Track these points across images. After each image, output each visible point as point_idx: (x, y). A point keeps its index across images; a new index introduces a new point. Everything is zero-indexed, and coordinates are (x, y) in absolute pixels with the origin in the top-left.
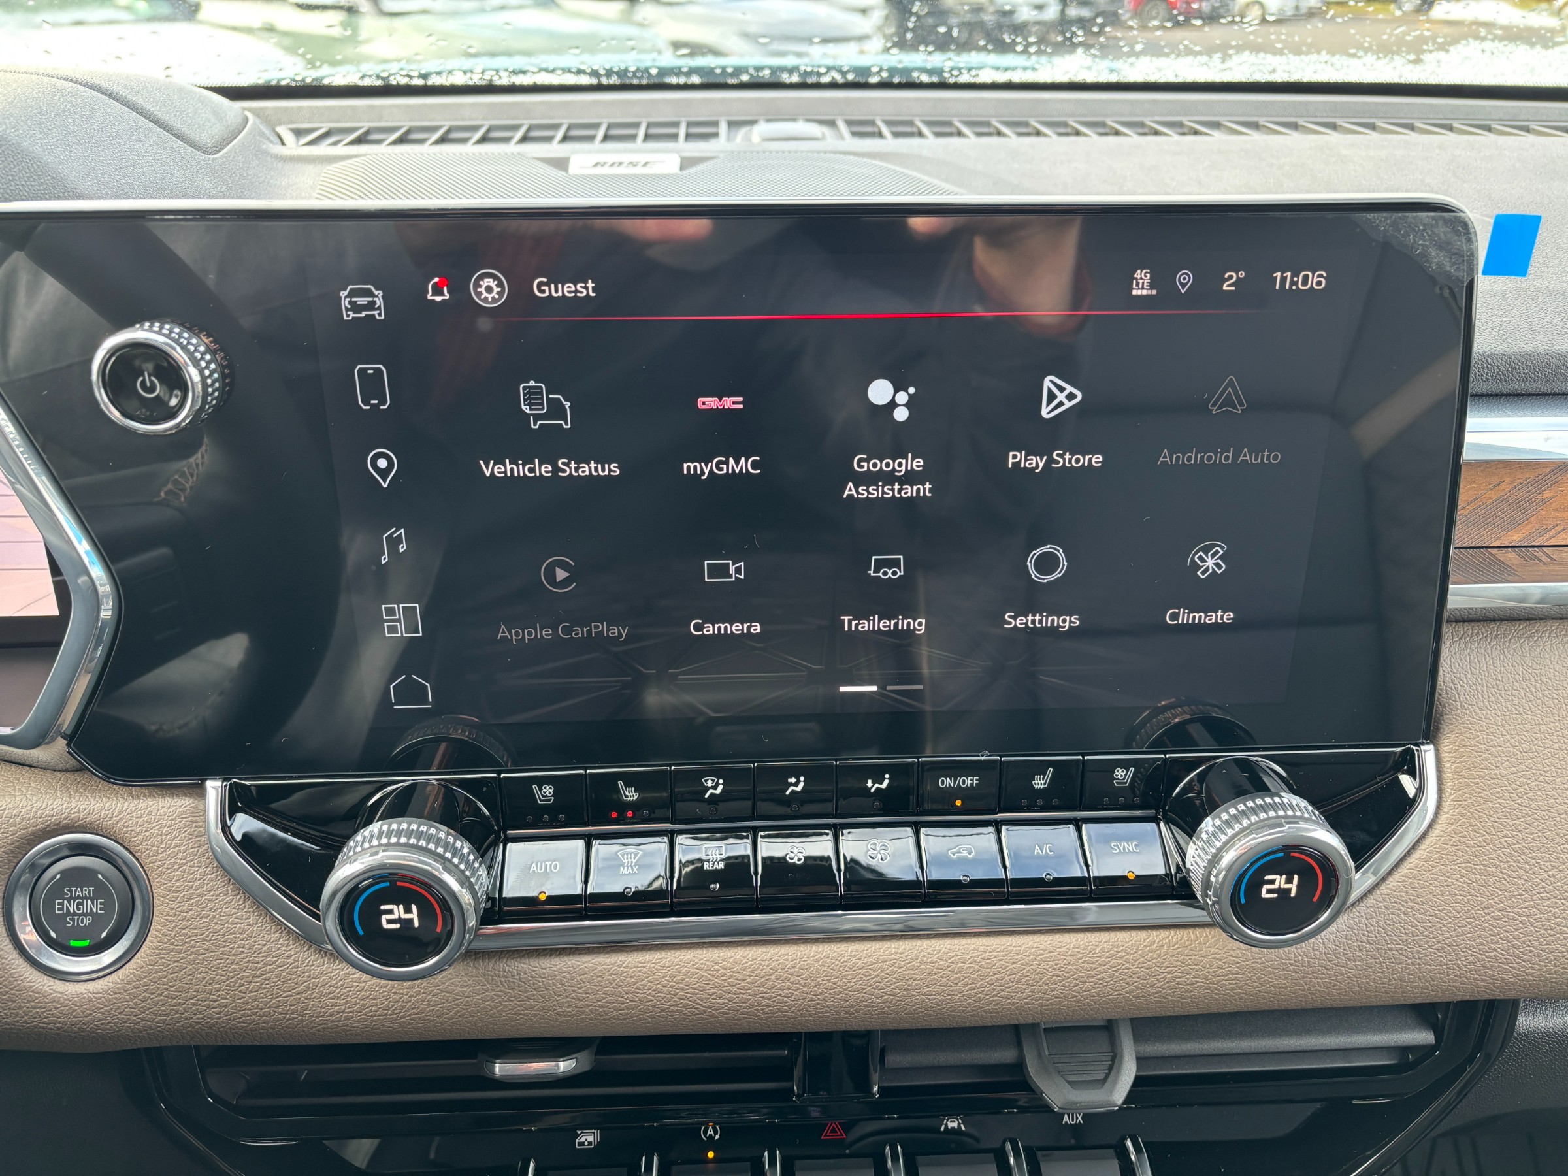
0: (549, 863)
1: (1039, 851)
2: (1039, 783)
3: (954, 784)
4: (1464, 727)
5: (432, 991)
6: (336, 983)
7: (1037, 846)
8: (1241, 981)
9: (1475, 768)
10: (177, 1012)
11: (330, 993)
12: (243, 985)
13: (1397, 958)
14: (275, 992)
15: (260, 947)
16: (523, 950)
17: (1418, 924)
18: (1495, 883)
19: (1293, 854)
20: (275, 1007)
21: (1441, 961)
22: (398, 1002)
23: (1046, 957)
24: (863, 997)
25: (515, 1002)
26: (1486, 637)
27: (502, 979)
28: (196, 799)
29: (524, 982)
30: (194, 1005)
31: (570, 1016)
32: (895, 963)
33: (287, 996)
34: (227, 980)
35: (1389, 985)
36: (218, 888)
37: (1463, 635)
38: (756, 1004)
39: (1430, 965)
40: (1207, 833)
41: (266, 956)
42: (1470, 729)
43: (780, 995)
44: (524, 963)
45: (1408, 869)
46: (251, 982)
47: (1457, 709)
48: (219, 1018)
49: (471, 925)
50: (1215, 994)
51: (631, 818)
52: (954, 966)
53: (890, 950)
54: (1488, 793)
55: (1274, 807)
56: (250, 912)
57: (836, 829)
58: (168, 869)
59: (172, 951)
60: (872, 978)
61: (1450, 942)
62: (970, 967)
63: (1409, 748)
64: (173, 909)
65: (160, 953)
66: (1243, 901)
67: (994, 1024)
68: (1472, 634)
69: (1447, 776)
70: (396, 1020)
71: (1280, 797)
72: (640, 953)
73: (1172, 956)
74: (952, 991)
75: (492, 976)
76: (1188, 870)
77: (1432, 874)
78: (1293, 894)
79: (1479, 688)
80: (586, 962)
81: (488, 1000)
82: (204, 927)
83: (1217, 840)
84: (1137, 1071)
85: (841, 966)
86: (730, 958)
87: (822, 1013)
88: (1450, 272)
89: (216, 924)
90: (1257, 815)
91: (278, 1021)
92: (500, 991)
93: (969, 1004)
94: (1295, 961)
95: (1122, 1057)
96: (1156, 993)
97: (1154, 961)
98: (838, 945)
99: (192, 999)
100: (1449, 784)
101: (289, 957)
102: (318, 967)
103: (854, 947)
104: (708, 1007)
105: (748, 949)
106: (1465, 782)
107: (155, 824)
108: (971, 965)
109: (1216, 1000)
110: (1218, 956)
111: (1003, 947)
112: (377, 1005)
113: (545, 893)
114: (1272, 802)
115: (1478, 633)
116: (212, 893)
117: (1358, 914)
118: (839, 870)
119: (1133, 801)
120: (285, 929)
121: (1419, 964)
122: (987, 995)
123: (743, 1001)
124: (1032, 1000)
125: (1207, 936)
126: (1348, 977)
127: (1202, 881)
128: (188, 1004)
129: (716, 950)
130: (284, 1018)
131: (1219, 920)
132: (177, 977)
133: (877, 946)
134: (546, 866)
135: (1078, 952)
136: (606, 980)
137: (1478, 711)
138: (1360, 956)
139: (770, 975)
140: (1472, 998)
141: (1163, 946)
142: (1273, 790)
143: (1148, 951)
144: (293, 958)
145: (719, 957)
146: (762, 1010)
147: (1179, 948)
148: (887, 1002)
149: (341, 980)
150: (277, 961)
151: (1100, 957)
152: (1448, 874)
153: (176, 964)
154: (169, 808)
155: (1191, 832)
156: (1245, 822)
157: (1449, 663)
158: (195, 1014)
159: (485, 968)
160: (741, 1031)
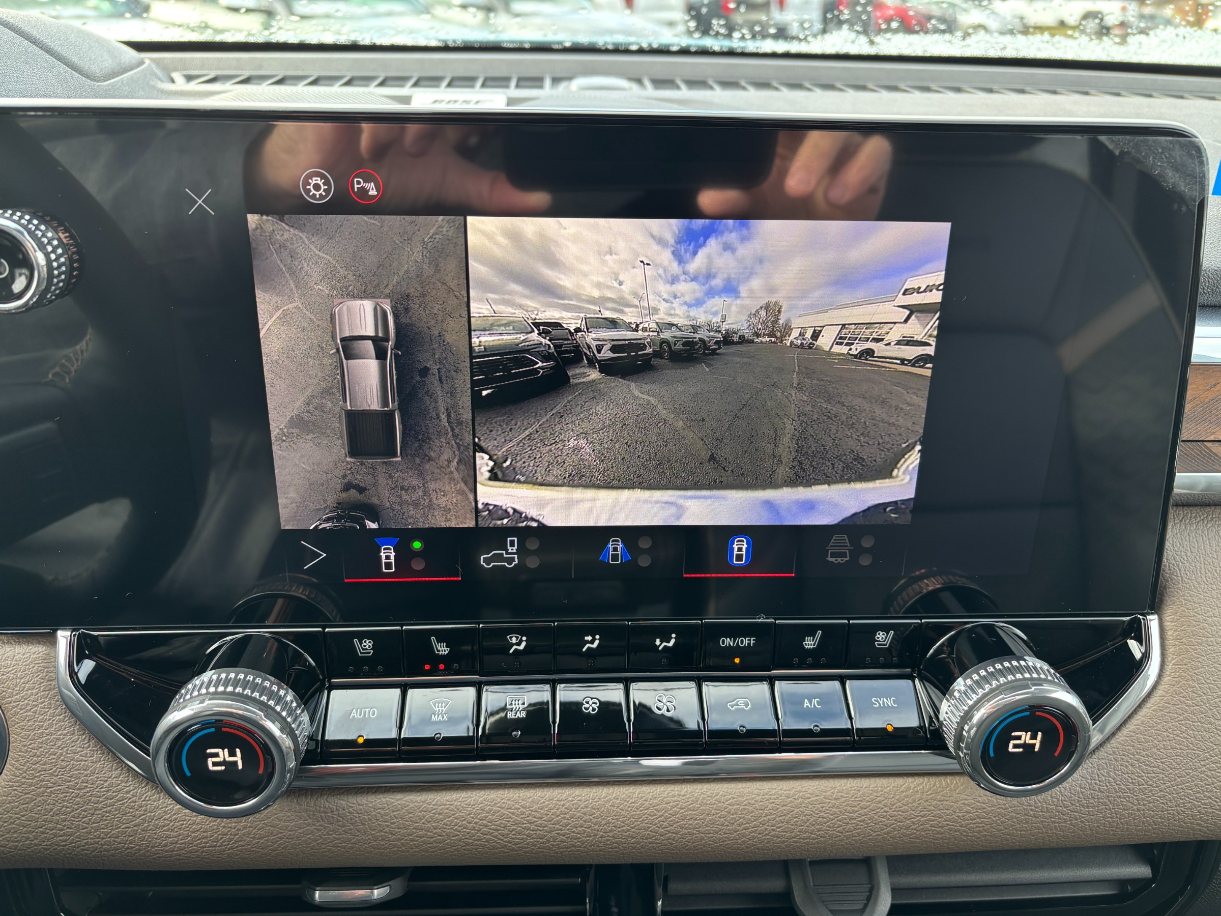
0: (367, 710)
1: (808, 704)
2: (810, 643)
3: (734, 644)
4: (1185, 599)
5: (258, 825)
6: (170, 817)
7: (806, 700)
8: (987, 825)
9: (1194, 635)
10: (28, 838)
11: (164, 826)
12: (86, 816)
13: (1124, 805)
14: (115, 824)
15: (102, 782)
16: (343, 788)
17: (1144, 774)
18: (1210, 738)
19: (1037, 713)
20: (115, 838)
21: (1163, 807)
22: (226, 834)
23: (813, 800)
24: (648, 834)
25: (334, 835)
26: (1203, 520)
27: (323, 815)
28: (48, 647)
29: (342, 818)
30: (43, 833)
31: (383, 849)
32: (678, 804)
33: (126, 828)
34: (72, 811)
35: (1117, 828)
36: (65, 728)
37: (1183, 518)
38: (552, 840)
39: (1153, 811)
40: (959, 691)
41: (107, 791)
42: (1190, 601)
43: (574, 832)
44: (343, 800)
45: (1135, 725)
46: (93, 814)
47: (1179, 583)
48: (65, 846)
49: (291, 766)
50: (964, 836)
51: (442, 670)
52: (730, 807)
53: (673, 793)
54: (1205, 658)
55: (1020, 669)
56: (93, 750)
57: (627, 683)
58: (21, 709)
59: (24, 784)
60: (657, 818)
61: (1170, 791)
62: (745, 809)
63: (1136, 617)
64: (25, 746)
65: (13, 786)
66: (992, 754)
67: (765, 859)
68: (1191, 517)
69: (1169, 642)
70: (224, 851)
71: (1025, 660)
72: (449, 792)
73: (925, 801)
74: (729, 830)
75: (314, 811)
76: (941, 724)
77: (1157, 730)
78: (1037, 749)
79: (1198, 565)
80: (399, 799)
81: (309, 834)
82: (52, 763)
83: (969, 698)
84: (892, 900)
85: (629, 807)
86: (529, 798)
87: (611, 848)
88: (1184, 191)
89: (63, 761)
90: (1005, 677)
91: (118, 849)
92: (320, 826)
93: (744, 842)
94: (1035, 807)
95: (879, 889)
96: (911, 834)
97: (910, 805)
98: (627, 788)
99: (41, 827)
100: (1171, 650)
101: (128, 792)
102: (155, 801)
103: (642, 790)
104: (509, 842)
105: (546, 790)
106: (1185, 648)
107: (11, 669)
108: (746, 807)
109: (964, 840)
110: (966, 802)
111: (774, 791)
112: (207, 838)
113: (362, 736)
114: (1018, 665)
115: (1196, 516)
116: (61, 732)
117: (1091, 765)
118: (629, 720)
119: (892, 661)
120: (125, 767)
121: (1143, 810)
122: (759, 834)
123: (540, 837)
124: (800, 839)
125: (957, 783)
126: (1082, 822)
127: (954, 736)
128: (37, 832)
129: (516, 791)
130: (123, 847)
131: (969, 769)
132: (27, 807)
133: (662, 789)
134: (365, 712)
135: (842, 796)
136: (416, 817)
137: (1197, 585)
138: (1092, 803)
139: (565, 814)
140: (1188, 840)
141: (917, 792)
142: (1017, 654)
143: (905, 796)
144: (131, 793)
145: (519, 797)
146: (558, 845)
147: (932, 794)
148: (670, 839)
149: (174, 814)
150: (116, 796)
151: (861, 801)
152: (1170, 730)
153: (27, 796)
154: (24, 654)
155: (944, 690)
156: (995, 683)
157: (1171, 542)
158: (44, 842)
159: (307, 804)
160: (538, 863)
